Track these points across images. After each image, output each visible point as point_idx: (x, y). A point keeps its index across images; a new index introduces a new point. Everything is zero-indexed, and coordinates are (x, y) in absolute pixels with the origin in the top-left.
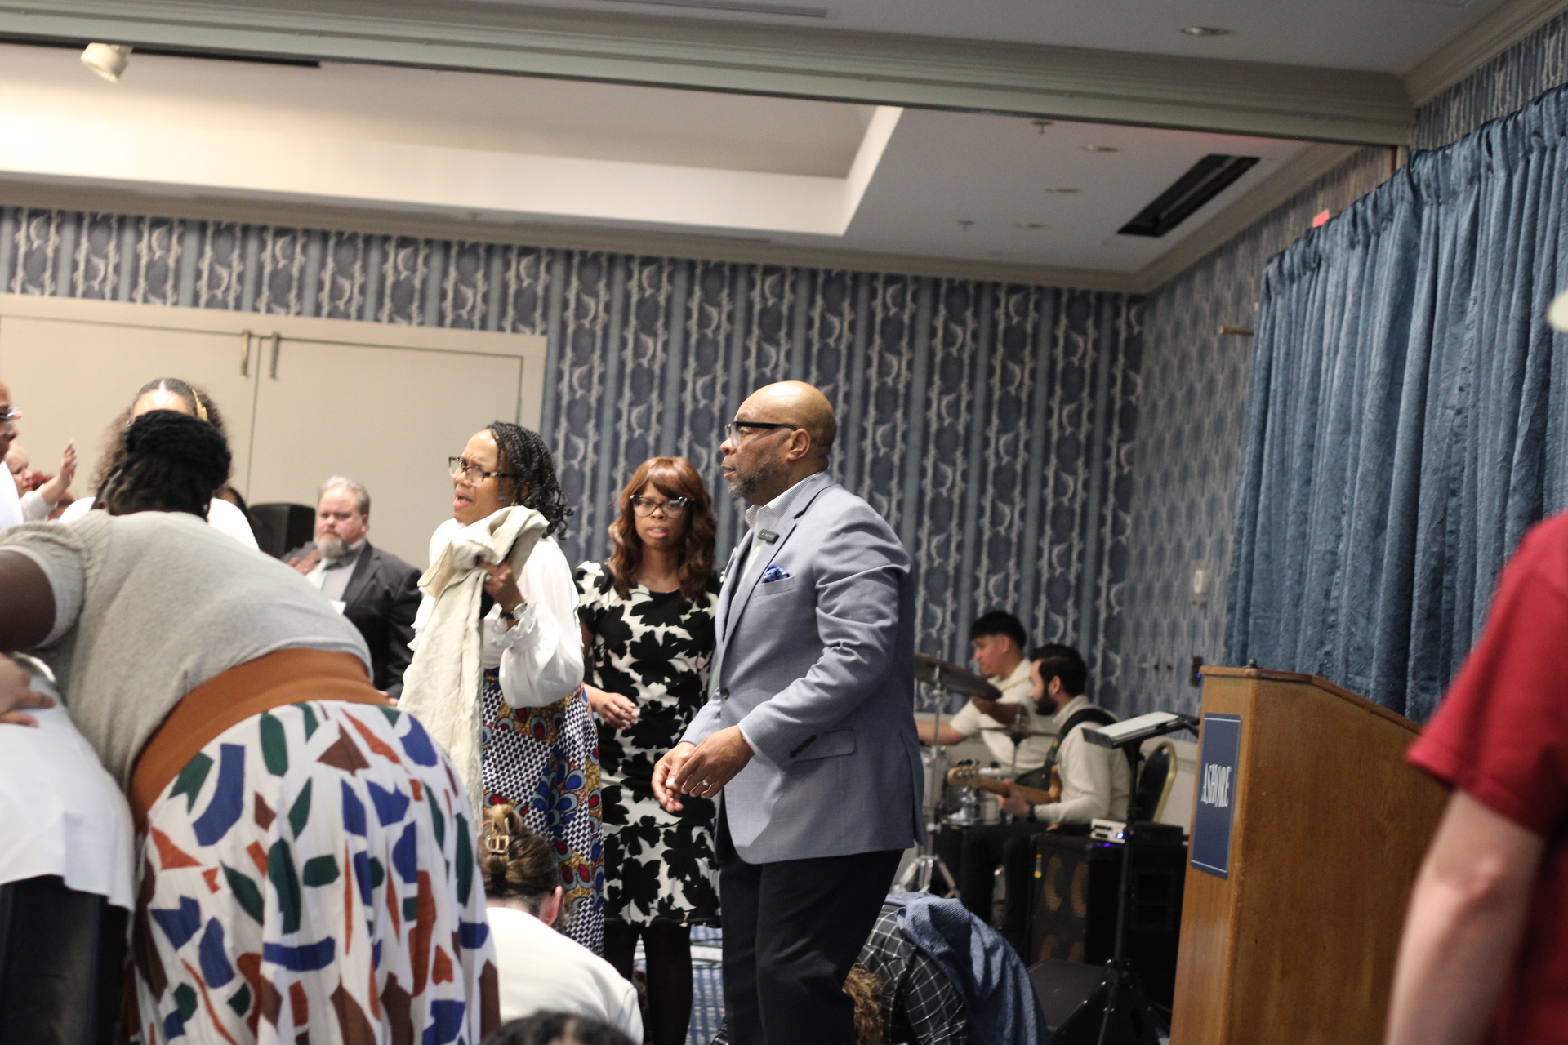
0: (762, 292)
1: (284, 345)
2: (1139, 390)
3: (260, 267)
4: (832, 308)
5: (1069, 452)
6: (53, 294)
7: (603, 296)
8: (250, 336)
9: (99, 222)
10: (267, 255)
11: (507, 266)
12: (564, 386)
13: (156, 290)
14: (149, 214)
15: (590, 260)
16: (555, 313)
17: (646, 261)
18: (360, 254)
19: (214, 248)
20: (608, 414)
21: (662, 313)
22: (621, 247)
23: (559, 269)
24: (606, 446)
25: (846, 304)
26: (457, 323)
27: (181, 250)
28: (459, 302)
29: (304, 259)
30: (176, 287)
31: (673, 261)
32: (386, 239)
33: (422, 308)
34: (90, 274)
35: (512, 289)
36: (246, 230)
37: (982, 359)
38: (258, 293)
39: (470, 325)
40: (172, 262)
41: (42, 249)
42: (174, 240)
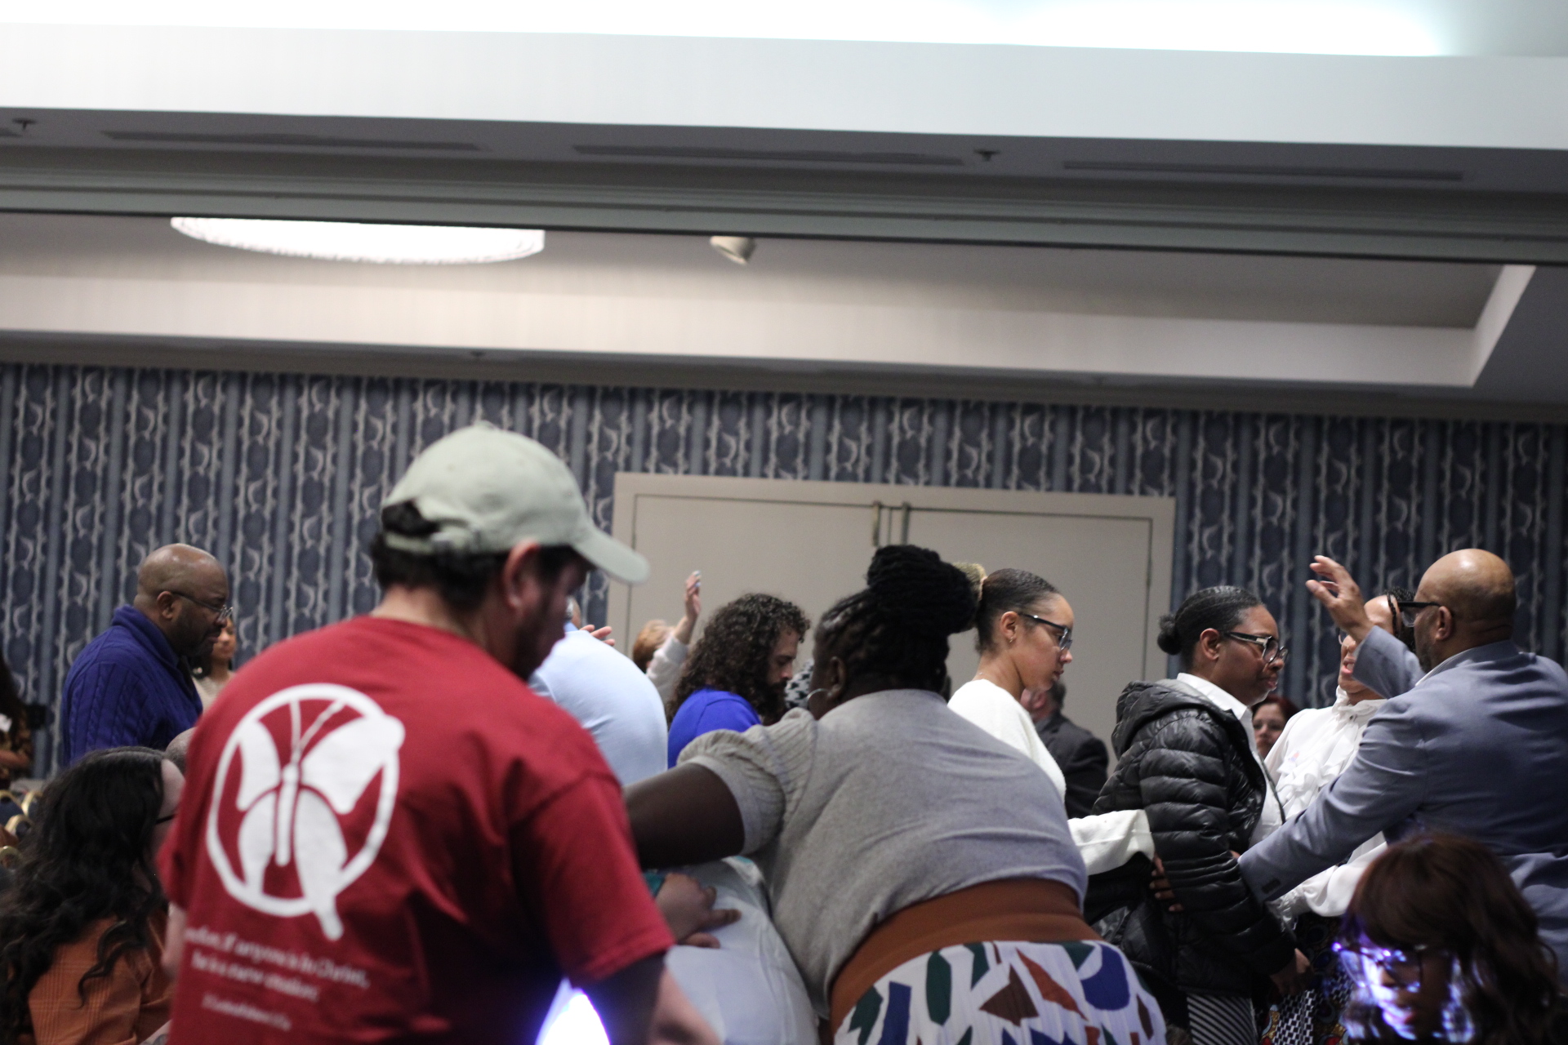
0: (1390, 447)
1: (914, 515)
3: (888, 438)
4: (1463, 459)
6: (687, 472)
7: (1230, 456)
8: (881, 506)
9: (730, 400)
10: (895, 427)
11: (1133, 429)
12: (1194, 547)
13: (786, 466)
14: (778, 390)
15: (1216, 420)
16: (1182, 474)
17: (1272, 419)
18: (986, 422)
19: (842, 422)
20: (1239, 573)
21: (1290, 470)
22: (1245, 408)
23: (1184, 430)
25: (1477, 455)
26: (1086, 488)
27: (807, 425)
28: (1086, 466)
29: (931, 429)
30: (806, 461)
31: (1300, 418)
33: (1049, 474)
34: (722, 450)
35: (1139, 451)
36: (873, 402)
38: (887, 464)
39: (1101, 489)
40: (801, 437)
41: (674, 428)
42: (803, 414)
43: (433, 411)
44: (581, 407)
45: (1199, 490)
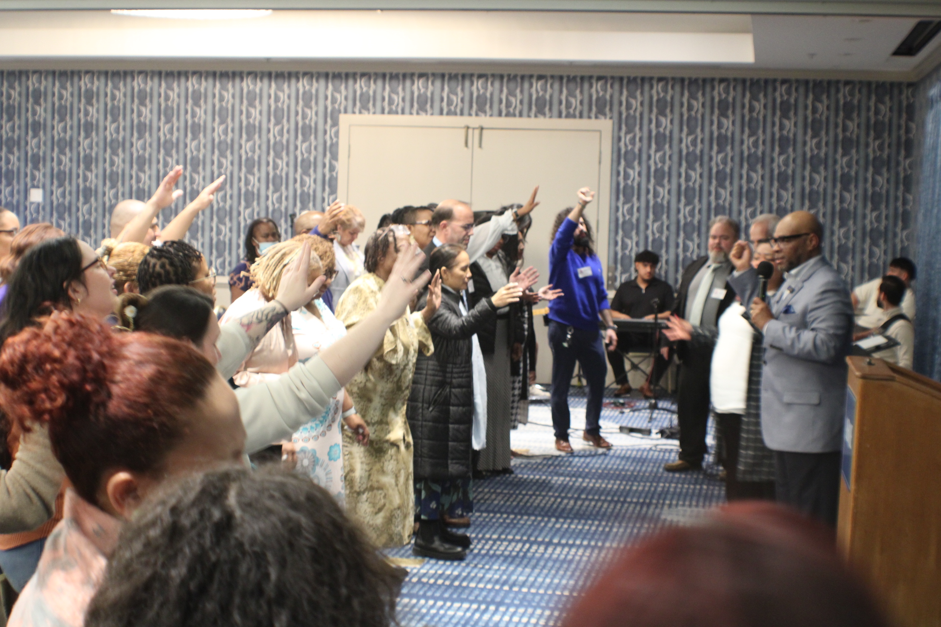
0: (718, 92)
1: (485, 132)
2: (914, 131)
3: (471, 94)
4: (754, 98)
5: (878, 164)
6: (374, 113)
7: (639, 98)
8: (468, 128)
9: (394, 77)
10: (474, 88)
11: (591, 86)
12: (622, 144)
13: (422, 109)
14: (417, 71)
15: (632, 81)
16: (616, 108)
17: (660, 80)
18: (519, 84)
19: (449, 86)
20: (644, 157)
21: (669, 105)
22: (647, 74)
23: (617, 86)
24: (644, 173)
25: (762, 95)
26: (568, 116)
27: (432, 88)
28: (568, 105)
29: (492, 89)
30: (432, 107)
31: (673, 79)
32: (531, 77)
33: (550, 109)
34: (391, 102)
35: (594, 97)
36: (464, 76)
37: (832, 119)
38: (471, 107)
39: (574, 116)
40: (429, 94)
41: (367, 92)
42: (430, 83)
43: (251, 87)
44: (322, 82)
45: (624, 116)
